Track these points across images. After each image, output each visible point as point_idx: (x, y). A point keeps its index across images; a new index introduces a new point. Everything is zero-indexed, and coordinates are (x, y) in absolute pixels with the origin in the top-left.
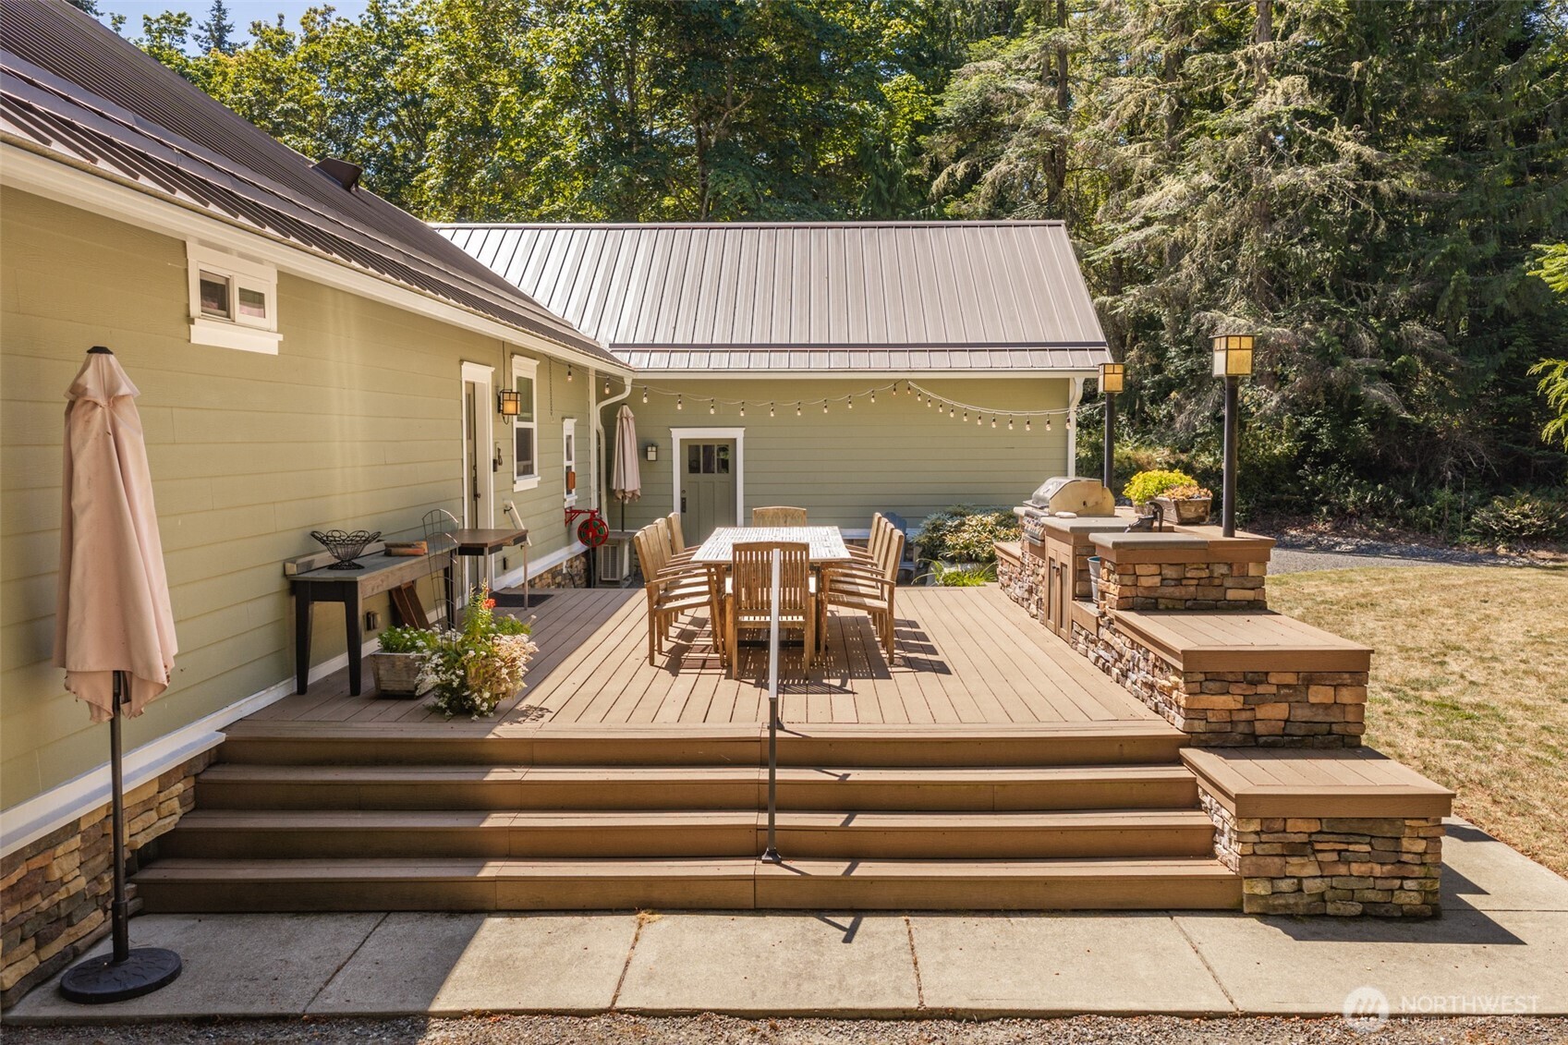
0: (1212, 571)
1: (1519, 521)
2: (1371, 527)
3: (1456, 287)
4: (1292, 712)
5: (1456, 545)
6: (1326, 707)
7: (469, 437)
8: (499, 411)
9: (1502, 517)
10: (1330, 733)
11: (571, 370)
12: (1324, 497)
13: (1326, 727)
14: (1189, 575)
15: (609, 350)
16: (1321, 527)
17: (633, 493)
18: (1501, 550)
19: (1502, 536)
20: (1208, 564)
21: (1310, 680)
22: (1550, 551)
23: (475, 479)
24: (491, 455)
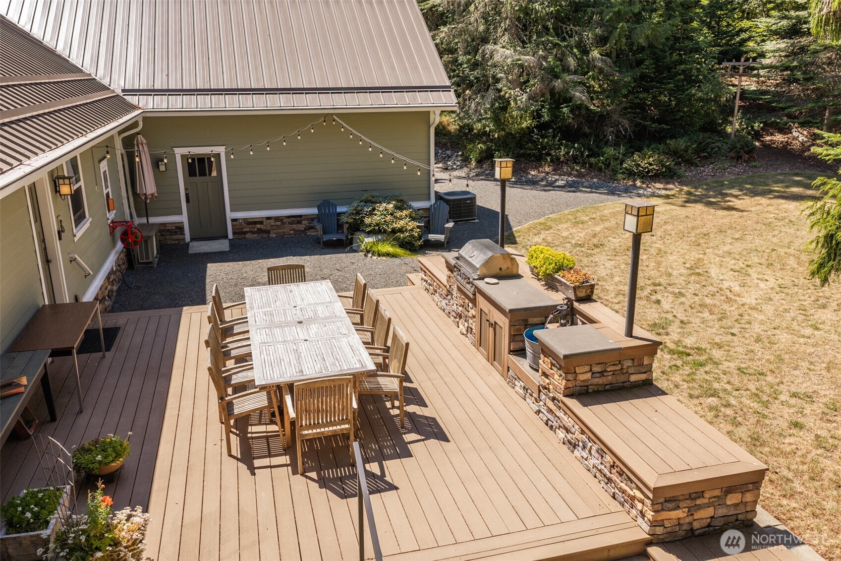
0: (622, 365)
1: (647, 167)
2: (573, 169)
3: (620, 32)
4: (716, 512)
5: (616, 180)
6: (736, 505)
7: (36, 221)
8: (56, 192)
9: (639, 165)
10: (737, 520)
11: (109, 149)
12: (548, 151)
13: (735, 517)
14: (609, 370)
15: (121, 94)
16: (547, 169)
17: (152, 195)
18: (638, 183)
19: (639, 175)
20: (620, 361)
21: (729, 491)
22: (661, 183)
23: (45, 249)
24: (55, 227)
